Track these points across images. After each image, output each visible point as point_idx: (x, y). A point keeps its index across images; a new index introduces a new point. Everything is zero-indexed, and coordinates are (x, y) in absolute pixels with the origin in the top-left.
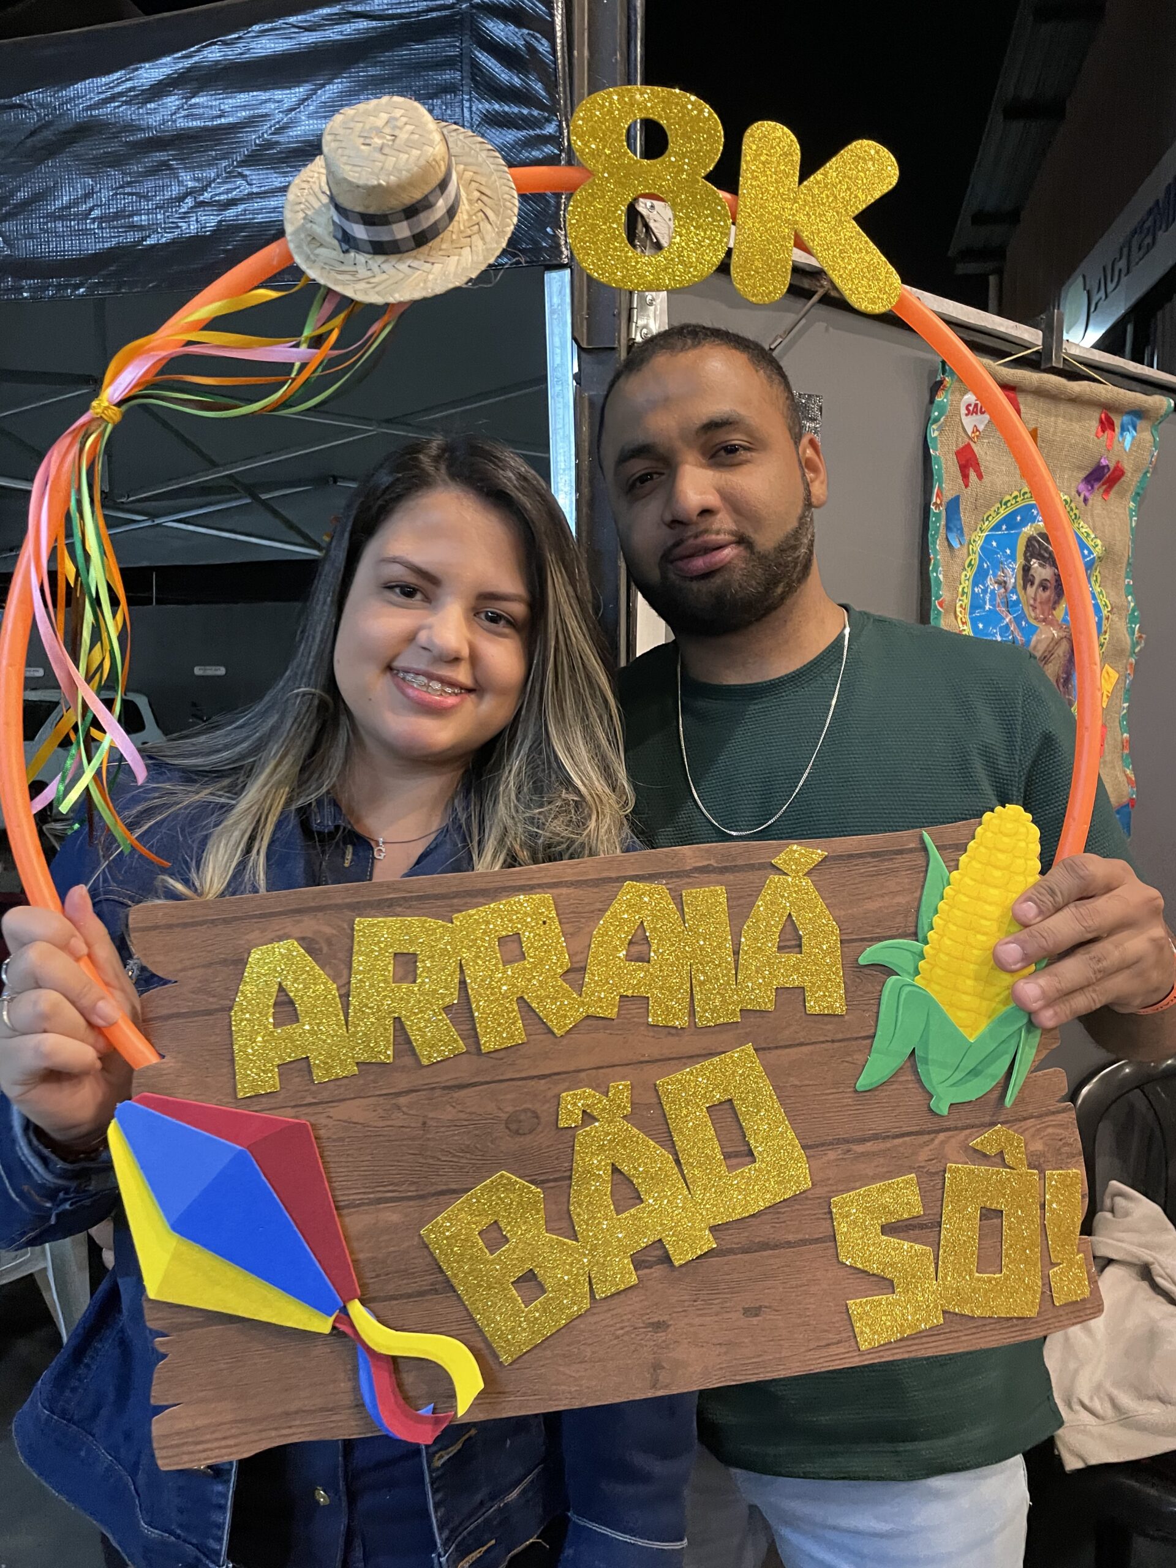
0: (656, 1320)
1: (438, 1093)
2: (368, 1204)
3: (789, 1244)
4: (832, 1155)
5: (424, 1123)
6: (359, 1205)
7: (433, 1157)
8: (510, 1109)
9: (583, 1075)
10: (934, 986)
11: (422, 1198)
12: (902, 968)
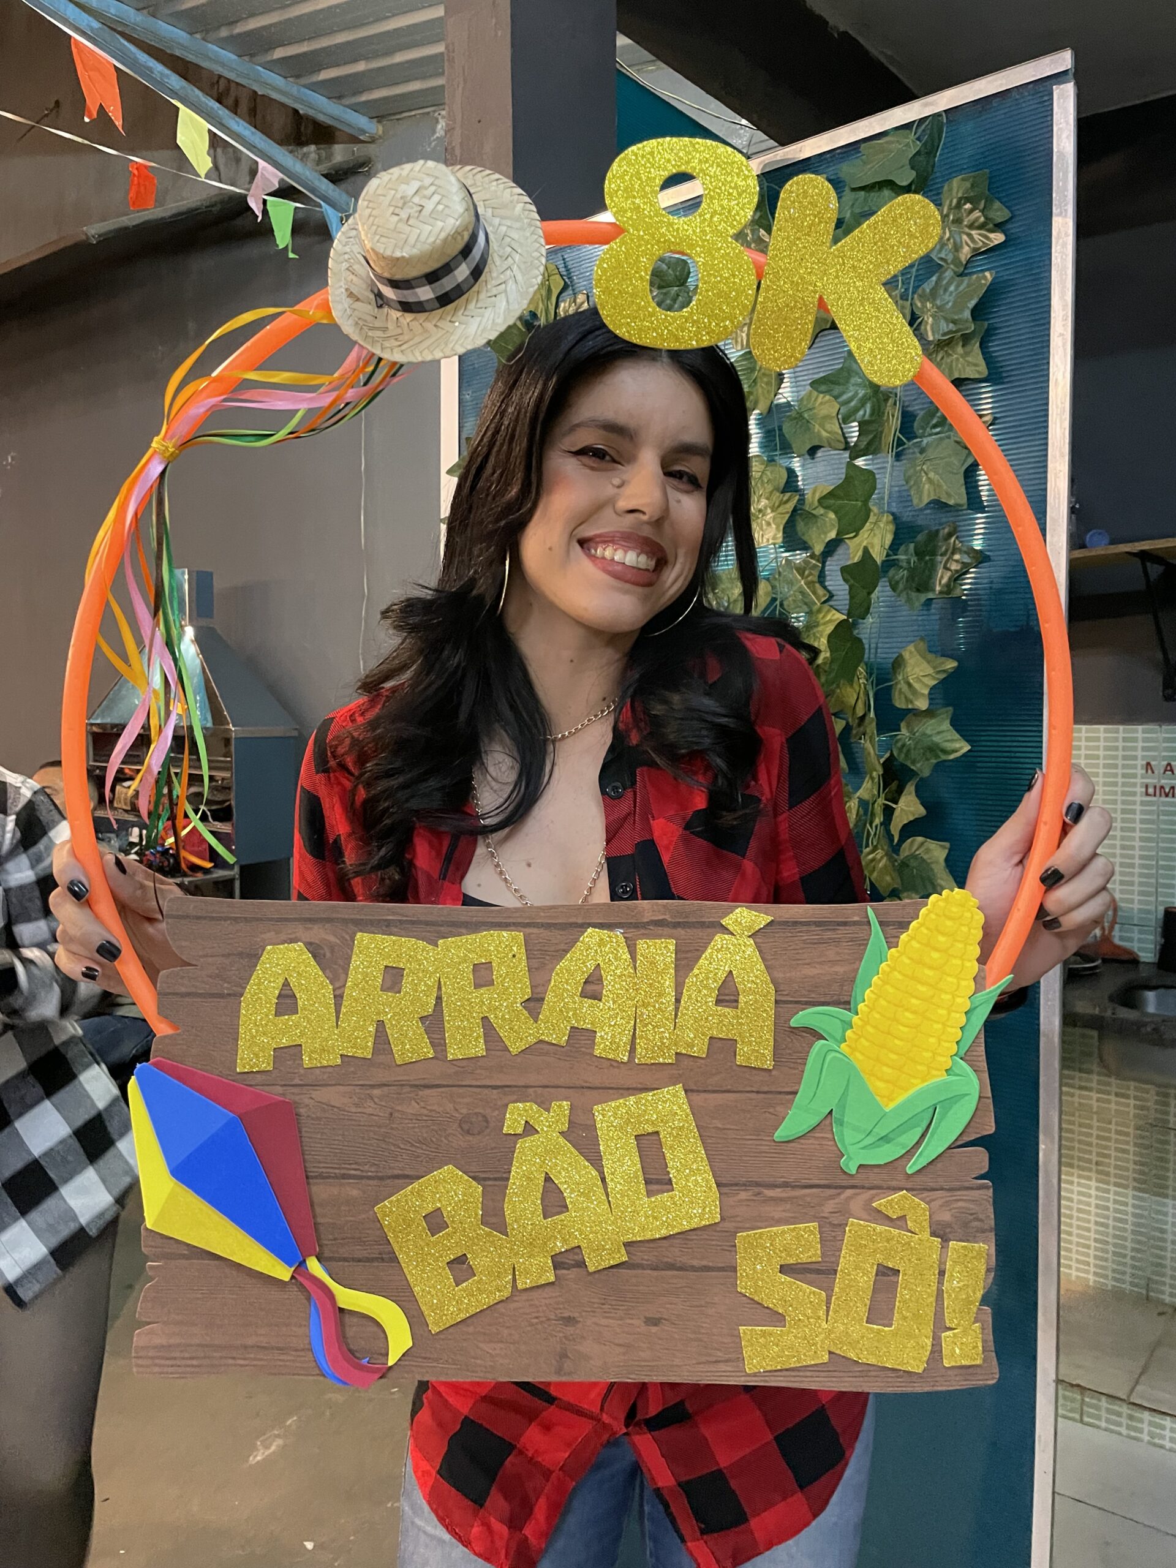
0: (566, 1315)
1: (406, 1089)
4: (743, 1195)
5: (391, 1114)
6: (327, 1178)
7: (394, 1145)
8: (464, 1111)
10: (858, 1055)
11: (381, 1178)
12: (829, 1034)
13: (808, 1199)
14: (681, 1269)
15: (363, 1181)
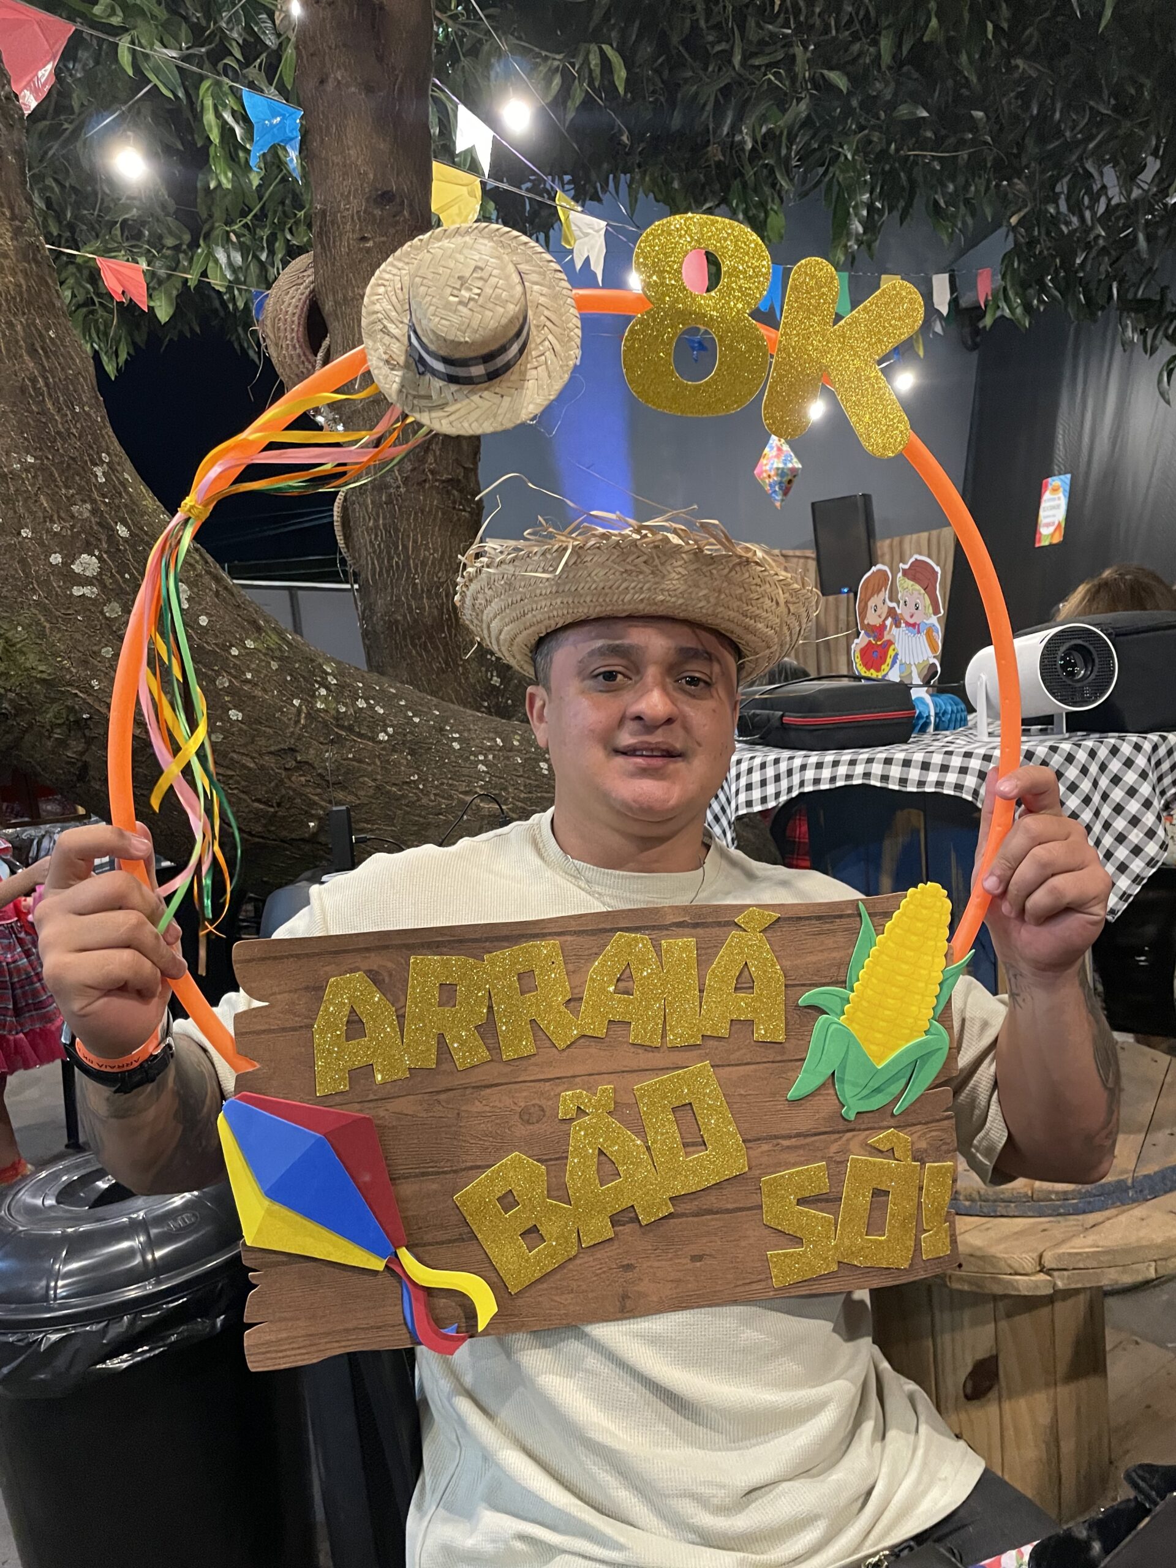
1: (468, 1091)
2: (416, 1176)
3: (728, 1211)
5: (458, 1115)
6: (407, 1177)
8: (523, 1104)
10: (854, 1025)
11: (455, 1172)
12: (831, 1010)
13: (817, 1144)
14: (717, 1213)
15: (441, 1176)
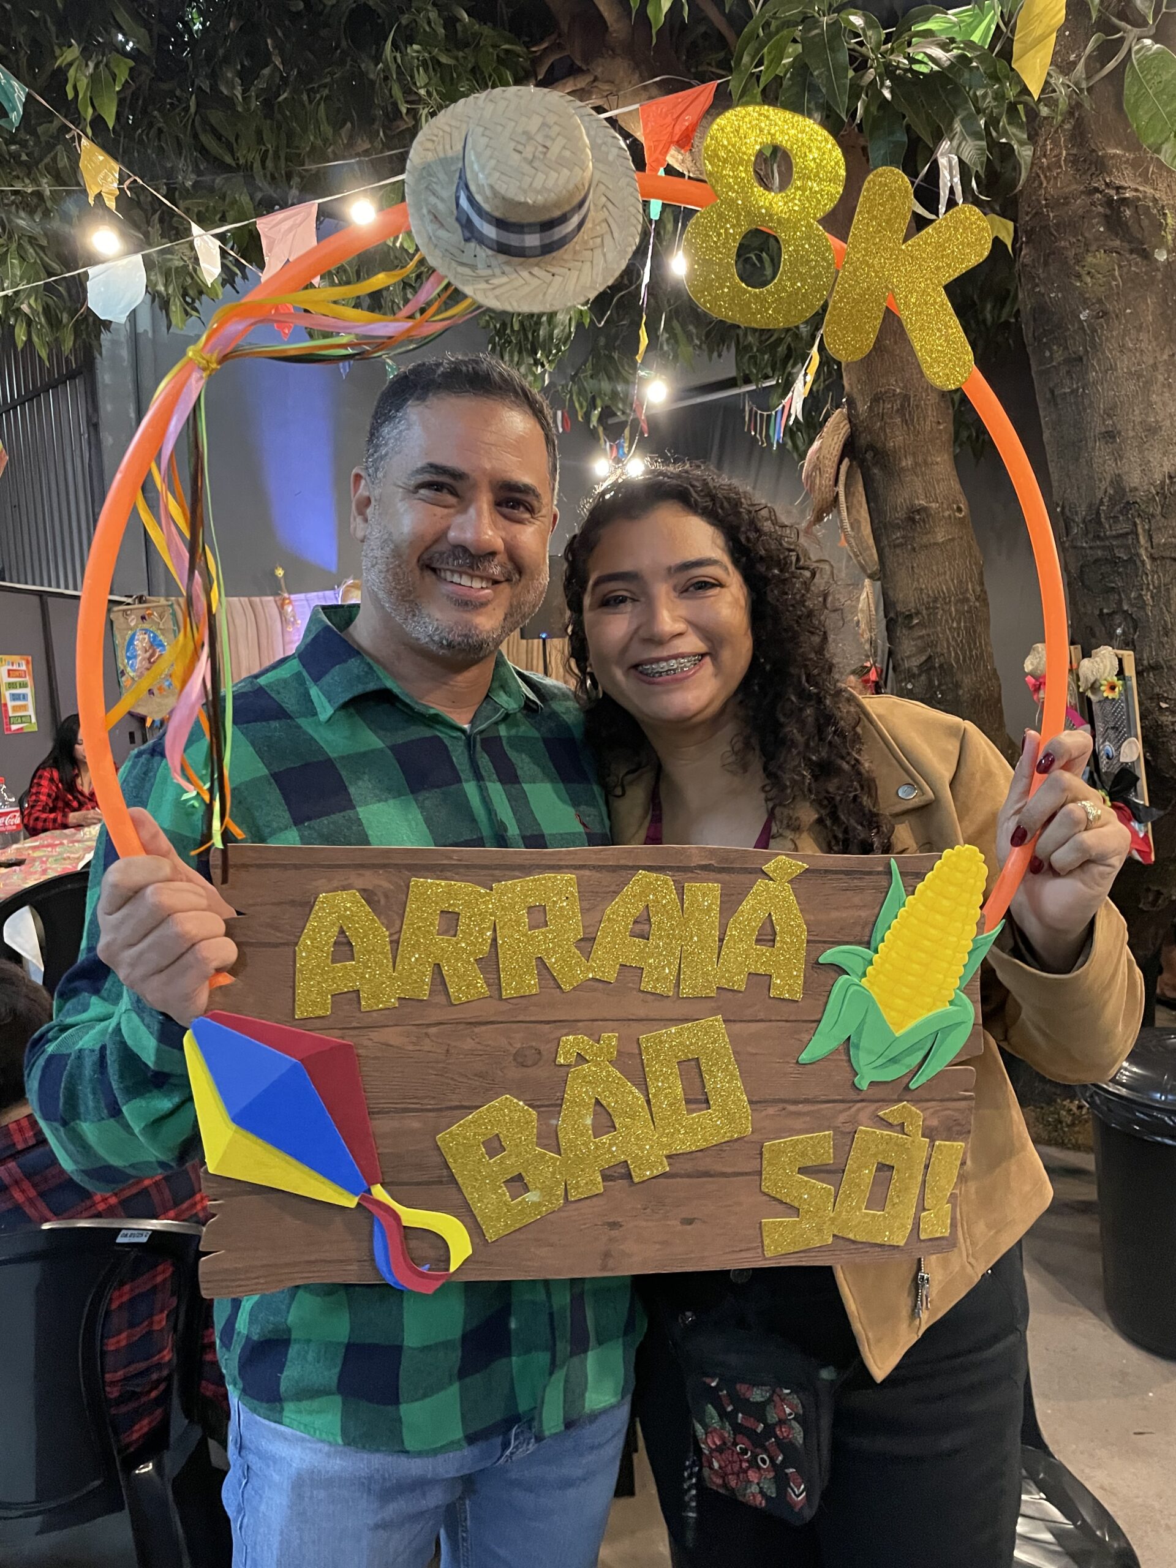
0: (613, 1220)
1: (461, 1027)
2: (397, 1111)
3: (724, 1175)
4: (771, 1111)
5: (448, 1051)
6: (388, 1112)
7: (452, 1079)
8: (519, 1046)
9: (580, 1024)
11: (441, 1110)
13: (825, 1112)
14: (714, 1176)
15: (423, 1114)
